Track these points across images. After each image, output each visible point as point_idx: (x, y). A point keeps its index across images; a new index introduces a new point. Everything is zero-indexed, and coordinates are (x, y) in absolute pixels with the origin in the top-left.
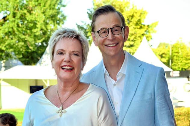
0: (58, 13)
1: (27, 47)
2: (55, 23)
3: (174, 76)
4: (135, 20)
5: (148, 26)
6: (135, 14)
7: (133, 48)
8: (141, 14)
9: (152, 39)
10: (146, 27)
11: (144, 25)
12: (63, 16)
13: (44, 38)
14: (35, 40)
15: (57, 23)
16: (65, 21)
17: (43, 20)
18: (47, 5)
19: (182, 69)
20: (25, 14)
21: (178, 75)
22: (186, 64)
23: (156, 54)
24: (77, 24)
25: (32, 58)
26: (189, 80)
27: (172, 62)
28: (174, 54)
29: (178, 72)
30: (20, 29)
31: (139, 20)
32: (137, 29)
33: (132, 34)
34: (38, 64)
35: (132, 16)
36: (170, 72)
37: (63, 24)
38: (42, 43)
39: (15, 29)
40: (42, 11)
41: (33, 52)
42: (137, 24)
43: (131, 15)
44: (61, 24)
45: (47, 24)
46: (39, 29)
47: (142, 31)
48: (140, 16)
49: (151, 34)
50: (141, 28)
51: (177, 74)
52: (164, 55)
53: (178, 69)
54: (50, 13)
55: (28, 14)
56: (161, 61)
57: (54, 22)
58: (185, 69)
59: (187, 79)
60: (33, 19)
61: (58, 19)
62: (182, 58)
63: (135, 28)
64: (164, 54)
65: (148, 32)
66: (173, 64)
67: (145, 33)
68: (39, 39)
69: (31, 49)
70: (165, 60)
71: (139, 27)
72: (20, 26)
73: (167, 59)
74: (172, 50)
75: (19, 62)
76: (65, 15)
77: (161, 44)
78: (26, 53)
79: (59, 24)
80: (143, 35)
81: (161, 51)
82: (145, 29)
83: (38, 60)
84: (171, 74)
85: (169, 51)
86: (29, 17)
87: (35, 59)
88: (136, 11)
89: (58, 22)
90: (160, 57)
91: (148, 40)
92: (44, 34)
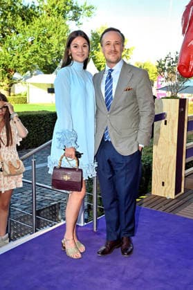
1: (46, 62)
10: (126, 51)
13: (57, 56)
14: (52, 57)
17: (57, 43)
18: (60, 34)
20: (46, 39)
25: (50, 69)
30: (42, 49)
34: (54, 73)
38: (57, 59)
39: (39, 49)
41: (51, 65)
45: (60, 45)
46: (55, 49)
49: (130, 55)
54: (62, 39)
60: (51, 42)
67: (126, 54)
69: (49, 63)
72: (42, 47)
75: (41, 72)
78: (46, 66)
83: (54, 71)
86: (48, 41)
87: (52, 70)
92: (58, 53)
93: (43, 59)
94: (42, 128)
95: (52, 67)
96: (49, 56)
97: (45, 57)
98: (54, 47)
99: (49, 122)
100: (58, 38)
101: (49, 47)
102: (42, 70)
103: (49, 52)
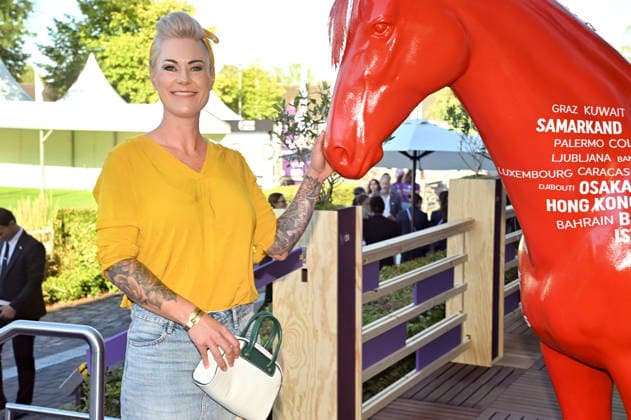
2: (7, 15)
3: (245, 129)
15: (11, 15)
16: (30, 14)
19: (261, 116)
21: (253, 128)
24: (56, 21)
26: (271, 139)
27: (243, 104)
28: (246, 89)
29: (253, 123)
36: (237, 122)
37: (25, 17)
44: (20, 18)
51: (250, 125)
52: (227, 90)
53: (253, 116)
56: (223, 100)
57: (4, 13)
58: (267, 117)
59: (268, 135)
61: (13, 7)
62: (261, 96)
64: (227, 87)
66: (245, 107)
70: (229, 99)
73: (234, 96)
74: (243, 82)
79: (15, 18)
81: (222, 82)
84: (240, 126)
85: (237, 82)
89: (14, 13)
90: (220, 93)
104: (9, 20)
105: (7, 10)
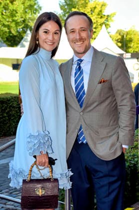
0: (35, 4)
1: (10, 32)
2: (32, 12)
3: (127, 57)
4: (97, 11)
5: (108, 16)
6: (97, 6)
7: (95, 34)
8: (102, 5)
9: (110, 27)
10: (106, 17)
11: (104, 15)
12: (38, 6)
13: (23, 25)
14: (16, 26)
17: (23, 9)
19: (134, 51)
20: (8, 4)
21: (130, 57)
22: (137, 47)
23: (112, 40)
25: (14, 41)
26: (138, 61)
29: (130, 54)
30: (4, 17)
31: (101, 11)
32: (98, 19)
33: (95, 23)
34: (19, 46)
35: (95, 8)
36: (122, 54)
37: (39, 13)
38: (23, 28)
40: (22, 2)
41: (15, 36)
42: (99, 14)
43: (94, 6)
44: (37, 13)
45: (26, 12)
46: (19, 17)
47: (103, 20)
48: (101, 7)
49: (110, 23)
50: (101, 17)
54: (28, 4)
55: (10, 4)
56: (117, 45)
58: (136, 52)
59: (136, 60)
60: (15, 9)
61: (35, 9)
63: (97, 18)
64: (119, 39)
65: (107, 21)
67: (105, 22)
68: (20, 26)
69: (13, 34)
70: (120, 44)
71: (100, 16)
72: (4, 14)
75: (4, 44)
76: (40, 6)
77: (118, 30)
78: (9, 37)
79: (35, 13)
80: (103, 24)
81: (117, 37)
82: (105, 19)
83: (19, 42)
84: (124, 55)
86: (11, 7)
87: (16, 42)
88: (98, 3)
89: (35, 11)
90: (116, 42)
91: (107, 28)
92: (24, 21)
93: (6, 29)
94: (5, 115)
95: (17, 38)
96: (13, 25)
97: (9, 27)
98: (19, 14)
99: (14, 107)
100: (23, 3)
101: (13, 14)
102: (5, 42)
103: (13, 21)
104: (33, 14)
105: (33, 10)
